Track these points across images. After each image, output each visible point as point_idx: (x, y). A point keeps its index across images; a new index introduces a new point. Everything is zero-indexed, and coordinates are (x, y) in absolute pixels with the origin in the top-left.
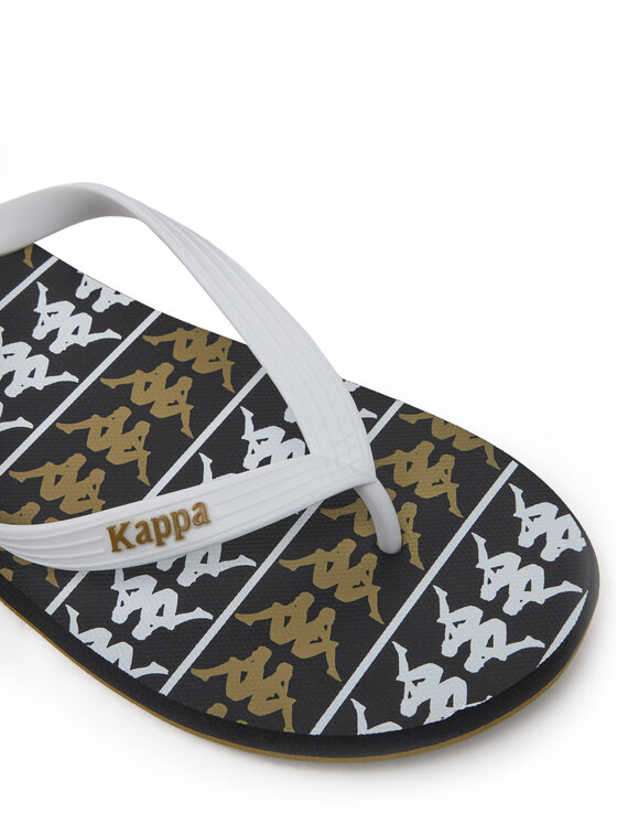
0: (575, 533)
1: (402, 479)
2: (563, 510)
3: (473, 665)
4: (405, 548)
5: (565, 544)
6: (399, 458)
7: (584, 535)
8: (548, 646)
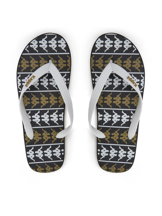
0: (98, 41)
1: (102, 65)
2: (95, 44)
3: (121, 42)
4: (111, 59)
5: (100, 41)
6: (100, 67)
7: (98, 39)
8: (114, 35)
